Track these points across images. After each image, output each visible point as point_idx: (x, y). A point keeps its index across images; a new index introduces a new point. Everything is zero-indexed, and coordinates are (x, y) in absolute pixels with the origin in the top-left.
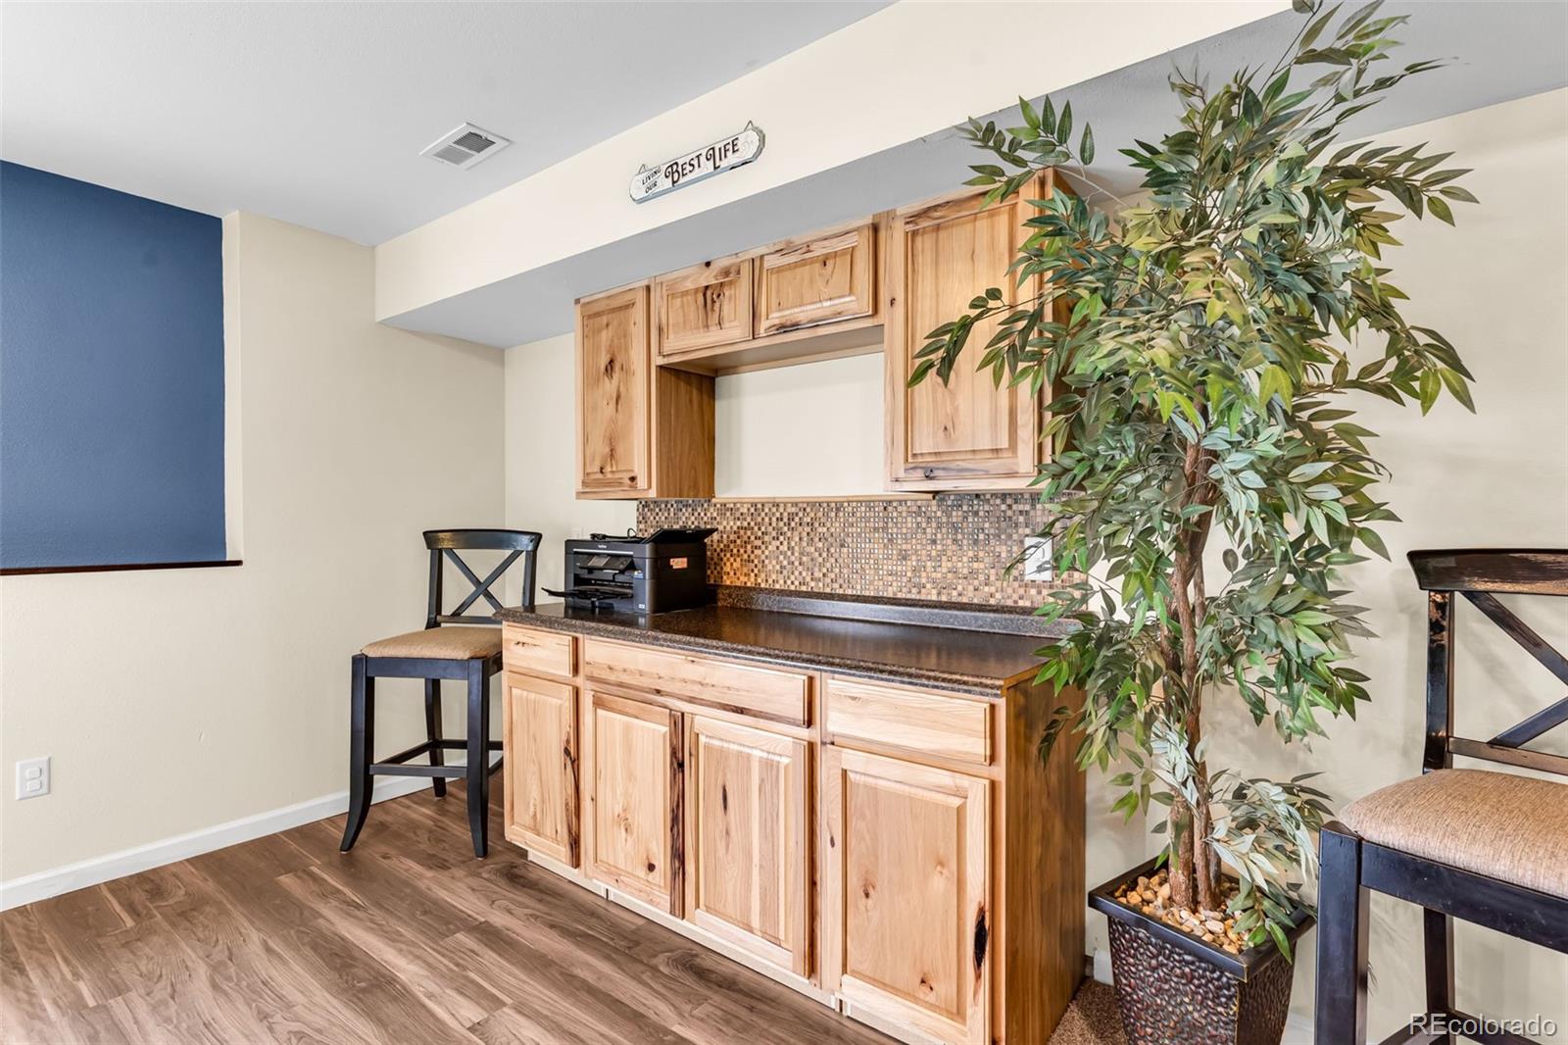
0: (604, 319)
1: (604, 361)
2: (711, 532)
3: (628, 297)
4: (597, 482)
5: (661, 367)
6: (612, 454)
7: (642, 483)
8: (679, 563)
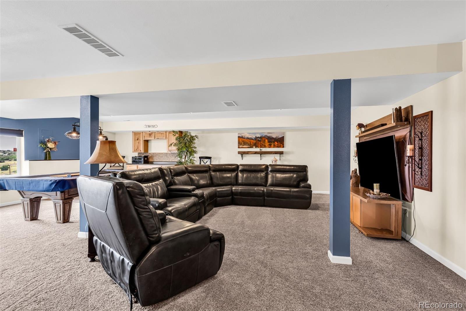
0: (137, 134)
1: (137, 139)
2: (148, 156)
3: (140, 133)
4: (135, 151)
5: (144, 140)
6: (138, 148)
7: (142, 151)
8: (146, 159)
